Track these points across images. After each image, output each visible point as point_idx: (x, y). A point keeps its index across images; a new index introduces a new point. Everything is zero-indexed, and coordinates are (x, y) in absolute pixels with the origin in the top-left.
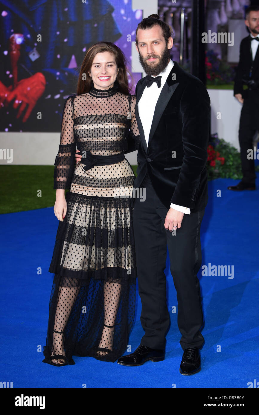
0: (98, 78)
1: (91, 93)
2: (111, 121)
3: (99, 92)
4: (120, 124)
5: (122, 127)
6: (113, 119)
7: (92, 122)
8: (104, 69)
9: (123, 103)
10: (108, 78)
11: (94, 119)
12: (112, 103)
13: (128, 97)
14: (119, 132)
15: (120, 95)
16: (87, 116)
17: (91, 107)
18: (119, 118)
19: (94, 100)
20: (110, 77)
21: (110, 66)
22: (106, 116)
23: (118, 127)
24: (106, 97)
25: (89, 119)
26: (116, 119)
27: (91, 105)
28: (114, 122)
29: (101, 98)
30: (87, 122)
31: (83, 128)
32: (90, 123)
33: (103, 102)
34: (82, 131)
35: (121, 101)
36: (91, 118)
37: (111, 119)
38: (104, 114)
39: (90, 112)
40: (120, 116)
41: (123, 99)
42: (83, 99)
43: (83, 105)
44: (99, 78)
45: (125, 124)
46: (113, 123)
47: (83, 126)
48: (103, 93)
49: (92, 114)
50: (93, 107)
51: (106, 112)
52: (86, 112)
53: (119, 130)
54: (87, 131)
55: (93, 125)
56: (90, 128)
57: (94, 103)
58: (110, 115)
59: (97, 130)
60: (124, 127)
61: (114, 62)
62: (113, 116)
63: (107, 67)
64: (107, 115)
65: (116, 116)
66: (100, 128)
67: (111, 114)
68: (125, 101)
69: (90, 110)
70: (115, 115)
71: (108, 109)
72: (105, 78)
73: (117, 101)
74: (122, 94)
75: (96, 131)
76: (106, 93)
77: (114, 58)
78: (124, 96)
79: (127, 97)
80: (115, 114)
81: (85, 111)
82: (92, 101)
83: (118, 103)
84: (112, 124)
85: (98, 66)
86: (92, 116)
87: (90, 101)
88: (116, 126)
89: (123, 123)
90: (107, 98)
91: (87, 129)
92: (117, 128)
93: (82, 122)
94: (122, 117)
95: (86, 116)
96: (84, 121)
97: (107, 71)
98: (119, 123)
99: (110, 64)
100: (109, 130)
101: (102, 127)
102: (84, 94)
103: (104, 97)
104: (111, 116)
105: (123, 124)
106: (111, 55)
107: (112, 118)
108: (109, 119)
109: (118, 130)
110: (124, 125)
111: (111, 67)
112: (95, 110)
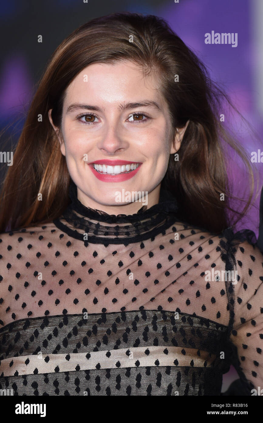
0: (87, 168)
1: (65, 223)
2: (146, 339)
3: (95, 222)
4: (184, 353)
5: (192, 363)
6: (155, 328)
7: (65, 343)
8: (111, 133)
9: (196, 265)
10: (128, 167)
11: (75, 331)
12: (150, 264)
13: (222, 243)
14: (178, 384)
15: (187, 233)
16: (46, 320)
17: (61, 282)
18: (179, 326)
19: (76, 254)
20: (140, 164)
21: (139, 117)
22: (124, 317)
23: (176, 362)
24: (126, 242)
25: (56, 332)
26: (164, 329)
27: (64, 273)
28: (156, 343)
29: (106, 245)
30: (45, 344)
31: (29, 370)
32: (58, 348)
33: (114, 261)
34: (25, 383)
35: (189, 257)
36: (61, 325)
37: (147, 329)
38: (116, 308)
39: (57, 302)
40: (183, 319)
41: (200, 249)
42: (30, 247)
43: (28, 273)
44: (92, 165)
45: (204, 353)
46: (152, 349)
47: (27, 362)
48: (114, 225)
49: (65, 311)
50: (71, 283)
51: (124, 301)
52: (40, 303)
53: (179, 375)
54: (46, 381)
55: (71, 355)
56: (57, 369)
57: (75, 264)
58: (140, 315)
59: (88, 378)
60: (198, 362)
61: (154, 104)
62: (155, 318)
63: (125, 124)
64: (128, 315)
65: (165, 317)
66: (98, 366)
67: (147, 308)
68: (207, 257)
69: (59, 292)
70: (164, 312)
71: (134, 292)
72: (117, 170)
73: (170, 258)
74: (196, 231)
75: (82, 379)
76: (127, 227)
77: (158, 87)
78: (202, 238)
79: (217, 242)
80: (160, 308)
81: (37, 299)
82: (67, 254)
83: (178, 265)
84: (147, 352)
85: (90, 118)
86: (65, 317)
87: (58, 254)
88: (166, 361)
89: (194, 347)
90: (131, 245)
91: (46, 375)
92: (168, 369)
93: (27, 344)
94: (191, 322)
95: (39, 318)
96: (32, 339)
97: (125, 138)
98: (180, 349)
99: (138, 110)
100: (139, 378)
101: (109, 363)
102: (34, 226)
103: (117, 241)
104: (144, 317)
105: (195, 351)
106: (146, 74)
107: (151, 328)
108: (135, 329)
109: (172, 377)
110: (198, 355)
111: (146, 123)
112: (78, 291)
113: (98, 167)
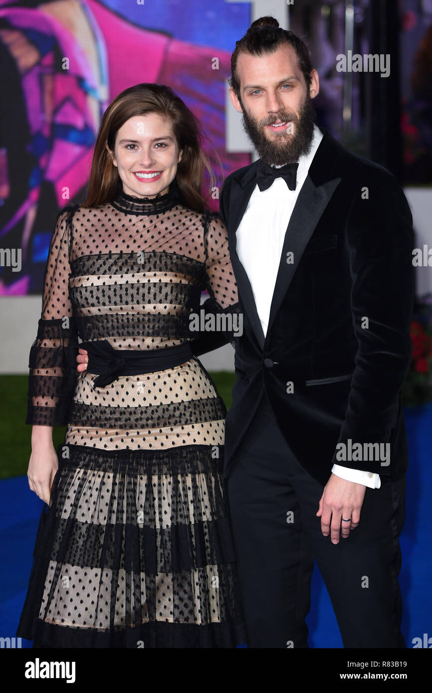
0: (132, 175)
1: (115, 203)
2: (155, 267)
3: (131, 203)
4: (176, 276)
5: (181, 281)
6: (161, 262)
7: (110, 269)
8: (146, 156)
9: (187, 229)
11: (115, 263)
12: (161, 227)
13: (203, 217)
14: (172, 293)
16: (99, 256)
17: (110, 236)
18: (174, 262)
19: (120, 220)
20: (161, 172)
21: (161, 145)
23: (171, 281)
24: (148, 214)
25: (104, 263)
26: (166, 262)
27: (111, 230)
28: (161, 270)
29: (137, 216)
30: (98, 269)
31: (88, 284)
32: (105, 271)
33: (141, 224)
34: (86, 291)
35: (184, 224)
36: (107, 259)
37: (156, 262)
38: (139, 250)
39: (106, 246)
40: (177, 258)
41: (191, 220)
42: (95, 215)
43: (92, 230)
44: (135, 173)
45: (188, 277)
46: (158, 273)
47: (88, 279)
48: (142, 205)
49: (110, 252)
50: (115, 236)
51: (144, 247)
52: (97, 247)
53: (172, 287)
54: (98, 290)
55: (113, 276)
56: (104, 283)
57: (118, 226)
58: (152, 254)
59: (121, 288)
60: (184, 282)
61: (170, 138)
62: (161, 256)
64: (146, 254)
65: (167, 256)
66: (127, 282)
67: (156, 251)
68: (194, 224)
69: (108, 241)
70: (166, 253)
71: (151, 242)
72: (150, 176)
73: (173, 225)
74: (189, 210)
75: (118, 289)
76: (149, 206)
77: (171, 127)
78: (192, 214)
79: (200, 217)
80: (164, 251)
81: (96, 244)
82: (115, 220)
83: (177, 228)
84: (155, 275)
85: (133, 147)
86: (110, 254)
87: (110, 220)
88: (166, 280)
89: (183, 273)
90: (151, 216)
91: (98, 286)
92: (166, 284)
93: (88, 270)
94: (182, 259)
95: (96, 255)
96: (91, 267)
97: (154, 158)
98: (174, 273)
99: (161, 142)
100: (149, 289)
101: (133, 280)
103: (143, 214)
104: (155, 256)
105: (183, 275)
106: (164, 121)
107: (158, 262)
108: (149, 262)
109: (168, 289)
110: (185, 278)
111: (164, 148)
112: (118, 241)
113: (137, 174)
